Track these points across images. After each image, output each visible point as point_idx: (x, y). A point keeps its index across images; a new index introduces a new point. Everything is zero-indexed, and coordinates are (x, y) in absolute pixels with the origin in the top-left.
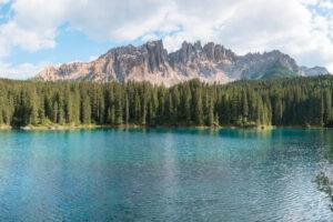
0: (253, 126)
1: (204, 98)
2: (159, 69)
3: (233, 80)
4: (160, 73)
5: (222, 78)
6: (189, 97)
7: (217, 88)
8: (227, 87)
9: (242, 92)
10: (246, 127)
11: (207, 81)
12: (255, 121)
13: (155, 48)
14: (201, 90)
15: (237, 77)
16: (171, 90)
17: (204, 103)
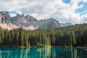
0: (44, 46)
1: (24, 35)
2: (6, 23)
3: (36, 29)
4: (6, 24)
5: (32, 28)
6: (18, 35)
7: (30, 31)
8: (33, 31)
9: (39, 33)
10: (41, 47)
11: (26, 28)
12: (44, 44)
13: (5, 14)
14: (23, 32)
15: (37, 28)
16: (11, 31)
17: (24, 37)
